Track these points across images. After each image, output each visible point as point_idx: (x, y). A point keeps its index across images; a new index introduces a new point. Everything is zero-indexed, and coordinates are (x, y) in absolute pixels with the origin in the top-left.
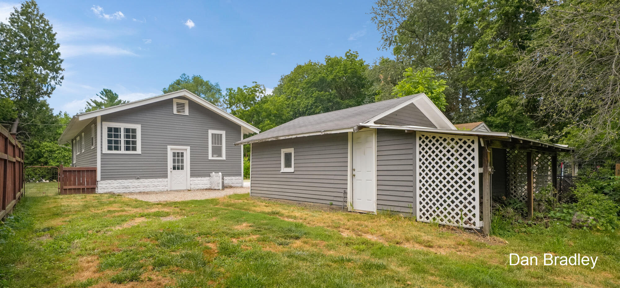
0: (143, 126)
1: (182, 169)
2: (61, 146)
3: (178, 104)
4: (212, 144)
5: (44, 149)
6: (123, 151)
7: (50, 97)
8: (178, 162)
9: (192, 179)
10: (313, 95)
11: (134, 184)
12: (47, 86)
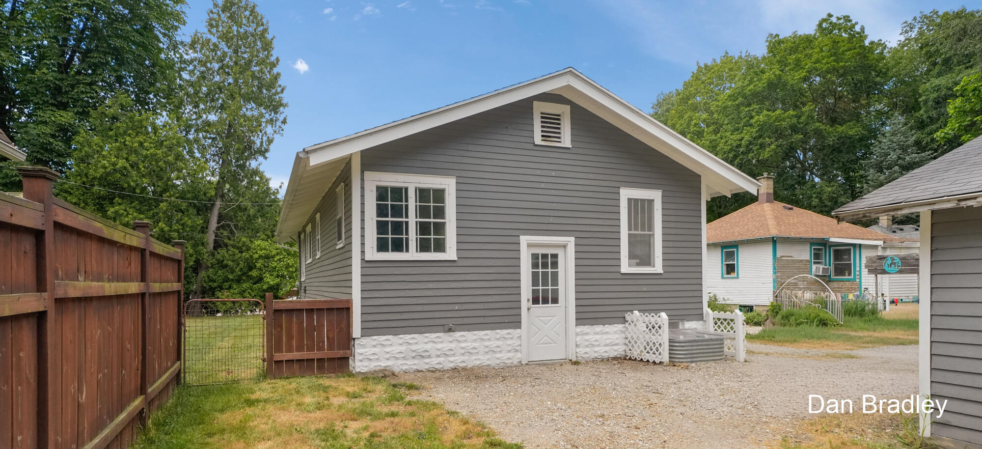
0: (461, 180)
1: (555, 301)
2: (282, 246)
3: (545, 117)
4: (630, 229)
5: (257, 253)
6: (413, 254)
7: (266, 158)
8: (545, 283)
9: (580, 329)
10: (753, 121)
11: (439, 346)
12: (260, 136)
